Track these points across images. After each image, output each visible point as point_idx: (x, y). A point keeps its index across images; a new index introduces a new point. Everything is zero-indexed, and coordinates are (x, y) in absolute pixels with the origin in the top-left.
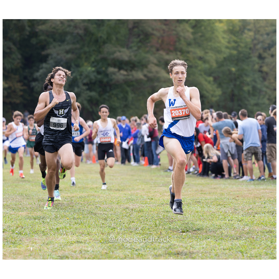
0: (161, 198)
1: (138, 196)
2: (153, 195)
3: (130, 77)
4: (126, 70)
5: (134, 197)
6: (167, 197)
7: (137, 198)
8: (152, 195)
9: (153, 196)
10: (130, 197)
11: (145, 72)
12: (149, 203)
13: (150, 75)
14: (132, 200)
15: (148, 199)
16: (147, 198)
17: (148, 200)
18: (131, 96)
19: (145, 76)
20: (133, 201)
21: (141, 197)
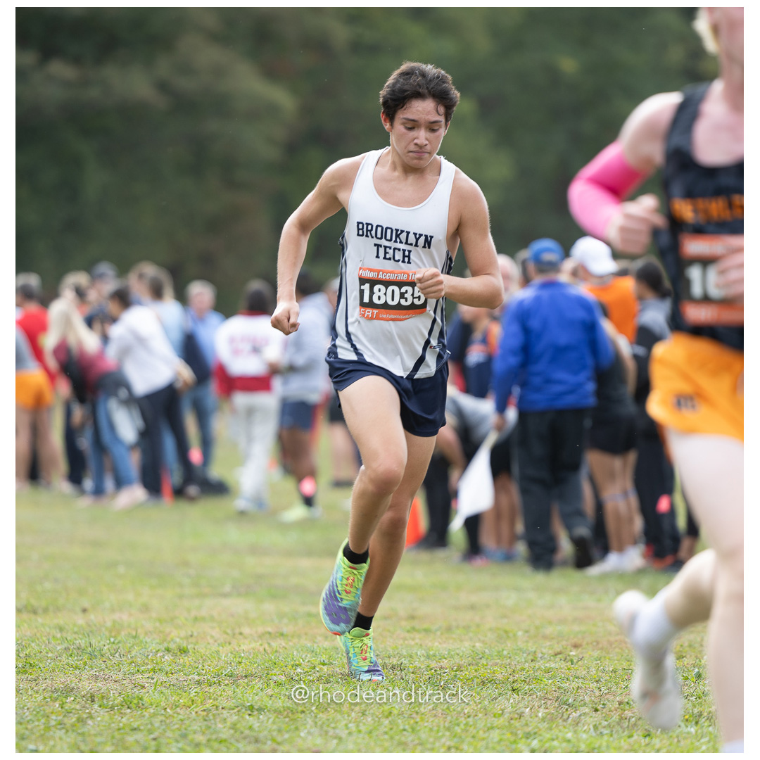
0: (228, 648)
1: (119, 638)
2: (190, 633)
3: (94, 93)
4: (77, 60)
5: (102, 643)
6: (253, 645)
7: (114, 646)
8: (183, 634)
9: (191, 640)
10: (83, 642)
11: (164, 67)
12: (168, 669)
13: (186, 84)
14: (92, 656)
15: (168, 650)
16: (162, 647)
17: (168, 657)
18: (95, 180)
19: (163, 87)
20: (99, 662)
21: (132, 641)
